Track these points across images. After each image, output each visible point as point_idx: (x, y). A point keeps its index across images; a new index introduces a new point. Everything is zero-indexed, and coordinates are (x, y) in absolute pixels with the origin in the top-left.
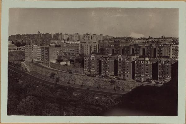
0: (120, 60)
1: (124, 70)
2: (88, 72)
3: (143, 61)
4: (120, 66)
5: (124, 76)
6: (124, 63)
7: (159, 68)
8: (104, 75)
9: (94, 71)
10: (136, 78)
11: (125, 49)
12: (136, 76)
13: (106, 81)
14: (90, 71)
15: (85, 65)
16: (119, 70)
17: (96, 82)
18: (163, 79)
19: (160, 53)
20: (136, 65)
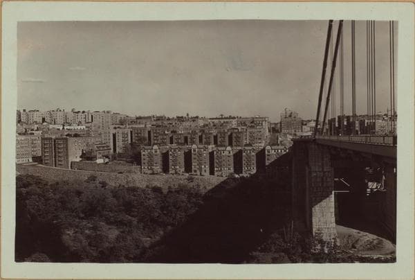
0: (194, 151)
1: (200, 164)
2: (149, 169)
3: (224, 151)
4: (195, 159)
5: (201, 171)
6: (201, 155)
7: (244, 158)
8: (173, 172)
9: (158, 168)
10: (216, 173)
11: (189, 136)
12: (217, 171)
13: (181, 179)
14: (152, 169)
15: (143, 161)
16: (193, 164)
17: (167, 181)
18: (248, 172)
19: (237, 141)
20: (215, 156)
